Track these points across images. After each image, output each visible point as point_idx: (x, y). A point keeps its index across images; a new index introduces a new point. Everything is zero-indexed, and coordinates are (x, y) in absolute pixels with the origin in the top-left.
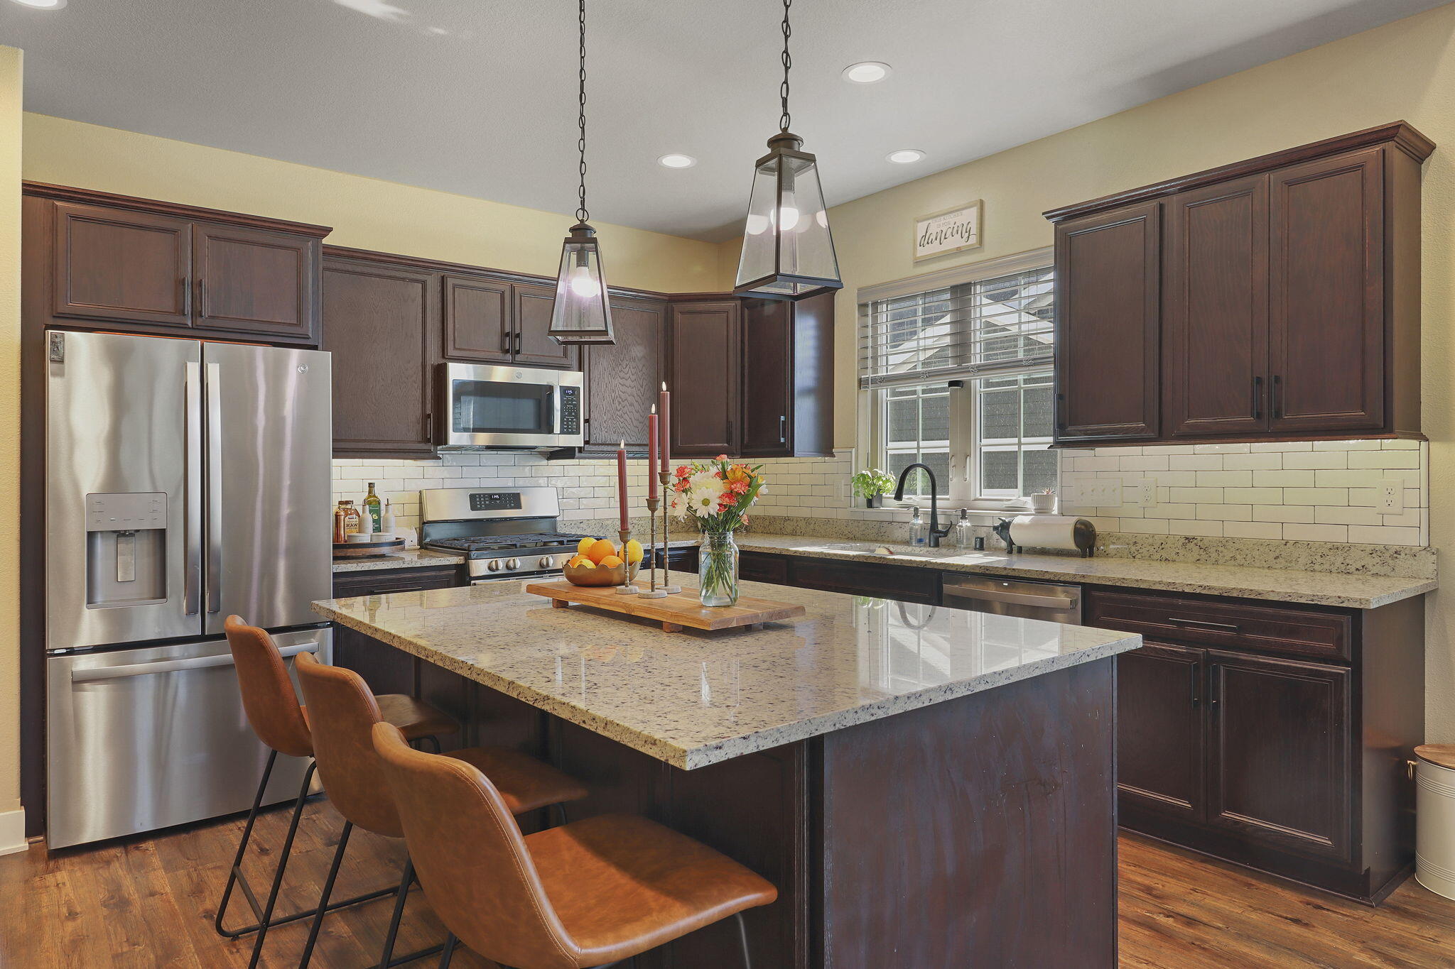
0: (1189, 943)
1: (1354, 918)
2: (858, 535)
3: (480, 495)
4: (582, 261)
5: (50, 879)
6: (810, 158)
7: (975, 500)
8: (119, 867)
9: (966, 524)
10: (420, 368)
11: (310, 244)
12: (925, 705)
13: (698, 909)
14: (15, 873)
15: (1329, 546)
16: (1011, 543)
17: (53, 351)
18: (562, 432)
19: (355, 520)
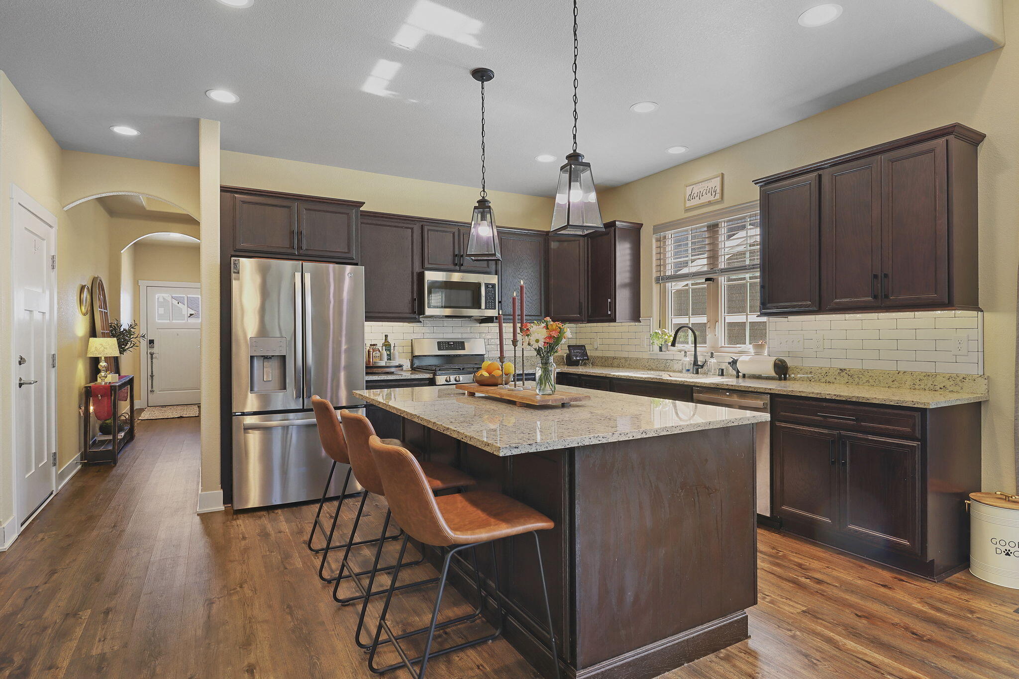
0: (815, 591)
1: (921, 587)
2: (654, 367)
3: (443, 342)
4: (483, 218)
5: (234, 523)
6: (588, 165)
7: (721, 347)
8: (265, 520)
9: (713, 360)
10: (411, 274)
11: (354, 211)
12: (630, 439)
13: (513, 526)
14: (219, 519)
15: (925, 374)
16: (738, 372)
17: (234, 268)
18: (486, 308)
19: (378, 354)
